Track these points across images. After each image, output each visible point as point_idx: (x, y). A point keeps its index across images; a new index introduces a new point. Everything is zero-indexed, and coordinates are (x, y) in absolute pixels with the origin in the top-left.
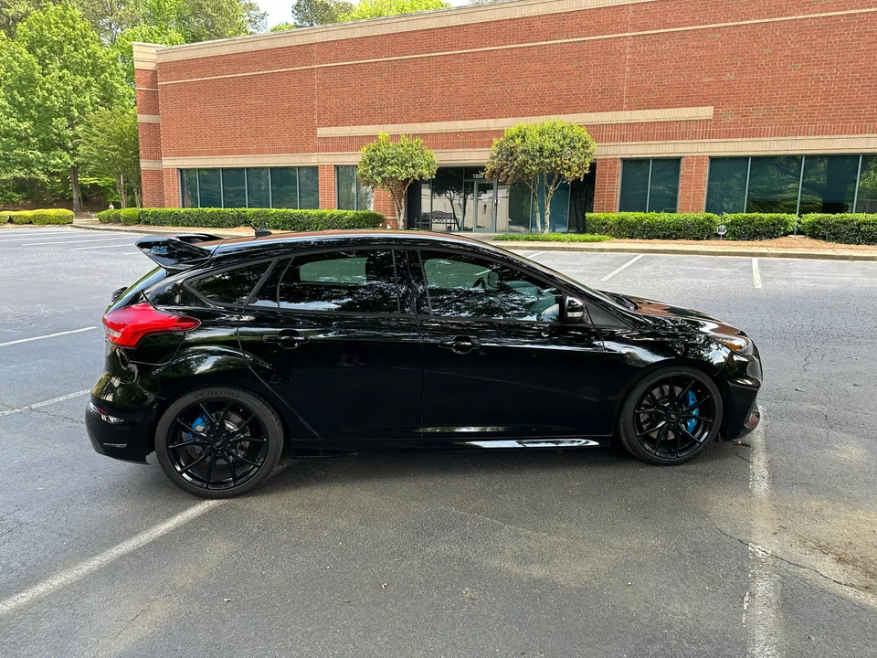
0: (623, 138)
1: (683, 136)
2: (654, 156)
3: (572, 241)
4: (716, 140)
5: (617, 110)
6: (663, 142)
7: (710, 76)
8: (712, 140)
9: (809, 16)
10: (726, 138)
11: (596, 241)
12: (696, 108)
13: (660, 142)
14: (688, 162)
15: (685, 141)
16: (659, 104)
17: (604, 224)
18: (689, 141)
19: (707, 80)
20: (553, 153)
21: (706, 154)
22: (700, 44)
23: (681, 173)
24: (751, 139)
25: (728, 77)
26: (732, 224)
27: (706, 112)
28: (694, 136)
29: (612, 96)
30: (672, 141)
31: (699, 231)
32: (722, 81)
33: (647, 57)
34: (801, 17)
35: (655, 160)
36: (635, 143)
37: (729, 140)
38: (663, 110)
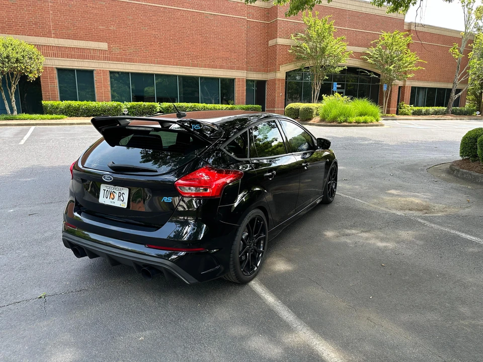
0: (55, 55)
1: (93, 58)
2: (77, 68)
3: (42, 119)
4: (111, 62)
5: (48, 37)
6: (81, 60)
7: (102, 26)
8: (109, 62)
9: (147, 4)
10: (116, 61)
11: (60, 119)
12: (98, 43)
13: (79, 60)
14: (98, 73)
15: (94, 61)
16: (75, 37)
17: (57, 108)
18: (97, 61)
19: (101, 27)
20: (17, 61)
21: (107, 69)
22: (94, 6)
23: (95, 79)
24: (129, 63)
25: (112, 28)
26: (131, 107)
27: (104, 46)
28: (99, 58)
29: (43, 28)
30: (87, 60)
31: (115, 112)
32: (110, 30)
33: (63, 7)
34: (143, 3)
35: (78, 71)
36: (64, 59)
37: (118, 62)
38: (79, 41)
